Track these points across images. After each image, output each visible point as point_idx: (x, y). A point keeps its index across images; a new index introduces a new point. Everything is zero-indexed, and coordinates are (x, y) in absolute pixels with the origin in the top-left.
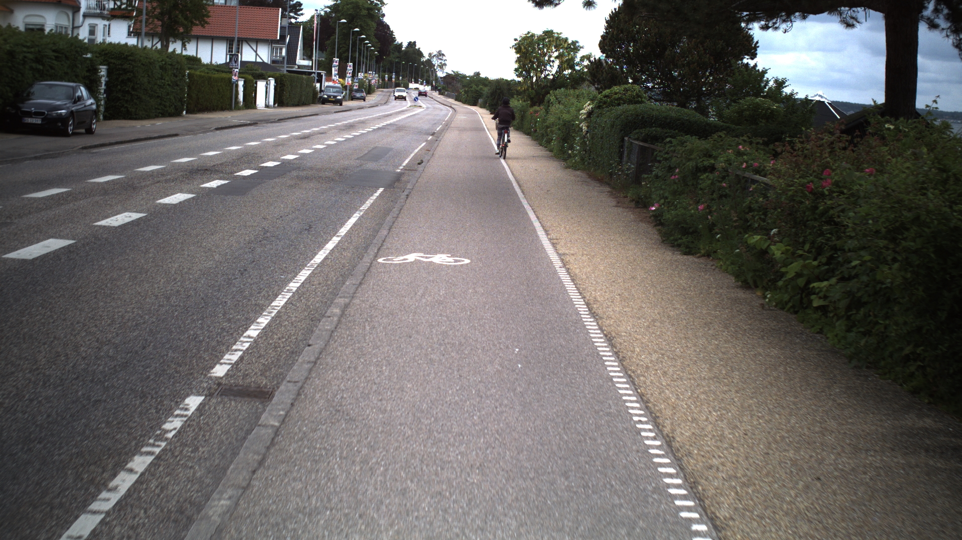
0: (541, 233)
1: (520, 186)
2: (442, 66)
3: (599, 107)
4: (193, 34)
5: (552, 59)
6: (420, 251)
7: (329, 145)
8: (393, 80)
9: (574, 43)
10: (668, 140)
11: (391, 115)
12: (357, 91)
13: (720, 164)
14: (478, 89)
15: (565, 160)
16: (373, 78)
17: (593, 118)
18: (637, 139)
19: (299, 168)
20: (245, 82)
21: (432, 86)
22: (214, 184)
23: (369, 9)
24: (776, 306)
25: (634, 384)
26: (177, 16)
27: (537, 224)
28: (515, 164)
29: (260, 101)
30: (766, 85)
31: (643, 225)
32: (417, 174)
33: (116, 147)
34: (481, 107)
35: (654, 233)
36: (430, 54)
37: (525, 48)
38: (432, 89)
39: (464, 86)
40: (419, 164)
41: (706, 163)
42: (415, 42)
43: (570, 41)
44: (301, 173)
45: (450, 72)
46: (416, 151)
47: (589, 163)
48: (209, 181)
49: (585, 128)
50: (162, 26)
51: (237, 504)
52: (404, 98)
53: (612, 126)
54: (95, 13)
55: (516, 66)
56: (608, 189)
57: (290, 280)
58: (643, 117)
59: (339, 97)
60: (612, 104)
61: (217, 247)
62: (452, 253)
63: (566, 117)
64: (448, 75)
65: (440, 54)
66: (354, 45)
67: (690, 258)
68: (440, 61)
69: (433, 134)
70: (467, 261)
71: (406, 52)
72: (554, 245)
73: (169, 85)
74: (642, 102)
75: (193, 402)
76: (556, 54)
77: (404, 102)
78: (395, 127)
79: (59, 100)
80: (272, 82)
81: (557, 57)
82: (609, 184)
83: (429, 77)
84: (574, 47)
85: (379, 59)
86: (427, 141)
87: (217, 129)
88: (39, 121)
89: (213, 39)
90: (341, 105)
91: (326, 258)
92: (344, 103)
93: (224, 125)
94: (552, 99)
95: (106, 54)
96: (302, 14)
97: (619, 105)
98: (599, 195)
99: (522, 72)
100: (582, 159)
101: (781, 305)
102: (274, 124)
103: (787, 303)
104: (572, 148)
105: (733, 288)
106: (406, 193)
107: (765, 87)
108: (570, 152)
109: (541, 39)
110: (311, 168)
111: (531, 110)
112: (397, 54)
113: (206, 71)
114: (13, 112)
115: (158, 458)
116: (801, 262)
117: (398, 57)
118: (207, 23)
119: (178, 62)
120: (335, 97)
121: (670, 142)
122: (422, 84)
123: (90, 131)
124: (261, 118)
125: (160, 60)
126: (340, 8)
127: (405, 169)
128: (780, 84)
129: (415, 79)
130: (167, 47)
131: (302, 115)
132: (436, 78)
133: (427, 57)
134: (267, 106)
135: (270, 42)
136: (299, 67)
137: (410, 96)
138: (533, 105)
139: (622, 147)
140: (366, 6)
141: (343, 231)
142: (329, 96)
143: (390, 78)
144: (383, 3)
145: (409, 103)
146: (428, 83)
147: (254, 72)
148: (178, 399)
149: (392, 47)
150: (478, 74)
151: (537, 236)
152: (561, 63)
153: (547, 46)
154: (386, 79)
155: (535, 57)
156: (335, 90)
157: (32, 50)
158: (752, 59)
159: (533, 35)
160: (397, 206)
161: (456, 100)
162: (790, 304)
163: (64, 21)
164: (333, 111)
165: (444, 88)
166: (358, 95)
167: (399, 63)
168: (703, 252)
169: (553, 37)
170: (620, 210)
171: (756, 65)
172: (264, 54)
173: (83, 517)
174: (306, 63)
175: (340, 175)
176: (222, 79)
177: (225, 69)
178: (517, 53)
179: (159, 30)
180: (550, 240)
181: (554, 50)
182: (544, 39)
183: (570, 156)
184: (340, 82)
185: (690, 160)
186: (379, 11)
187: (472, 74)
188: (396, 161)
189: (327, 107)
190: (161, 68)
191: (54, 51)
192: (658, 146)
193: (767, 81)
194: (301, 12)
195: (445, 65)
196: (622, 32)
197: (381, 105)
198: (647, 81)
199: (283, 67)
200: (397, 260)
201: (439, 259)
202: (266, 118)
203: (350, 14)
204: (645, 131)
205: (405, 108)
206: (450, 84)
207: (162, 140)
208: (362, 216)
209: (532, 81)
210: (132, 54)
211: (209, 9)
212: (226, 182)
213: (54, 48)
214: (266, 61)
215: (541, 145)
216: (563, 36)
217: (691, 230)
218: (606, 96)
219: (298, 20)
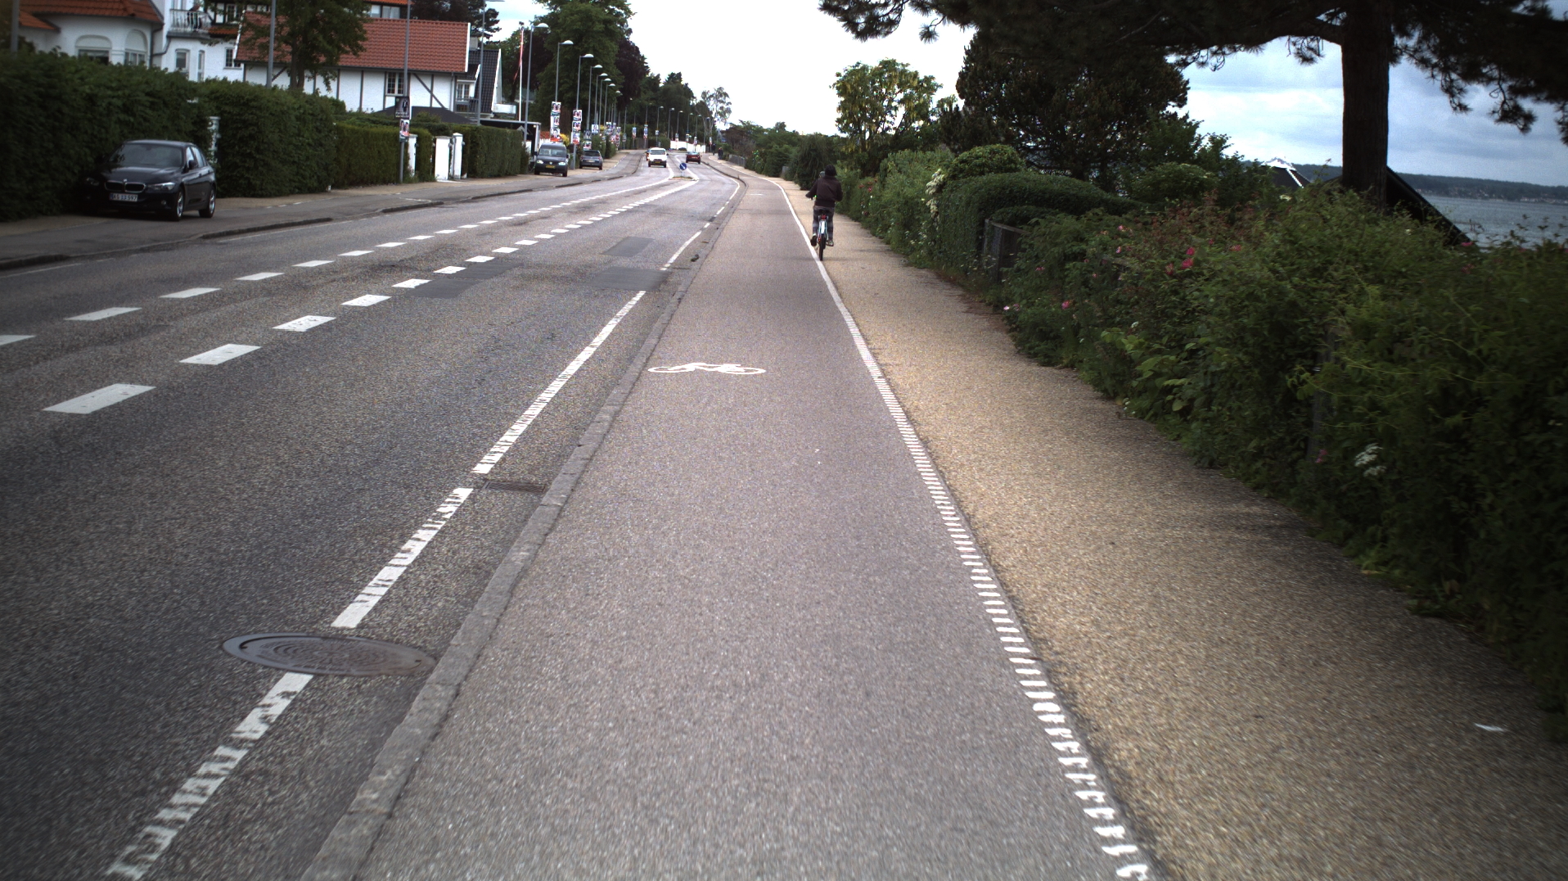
0: (860, 343)
1: (837, 288)
2: (724, 113)
3: (954, 177)
4: (340, 64)
5: (894, 104)
6: (700, 360)
7: (558, 235)
8: (646, 135)
9: (928, 79)
10: (1034, 220)
11: (645, 191)
12: (589, 153)
13: (1091, 248)
14: (781, 150)
15: (906, 255)
16: (612, 131)
17: (946, 190)
18: (1001, 222)
19: (522, 265)
20: (418, 140)
21: (708, 145)
22: (412, 283)
23: (607, 22)
24: (1135, 415)
25: (943, 477)
26: (315, 39)
27: (854, 331)
28: (835, 266)
29: (441, 170)
30: (1198, 144)
31: (999, 334)
32: (691, 273)
33: (250, 237)
34: (786, 179)
35: (1007, 340)
36: (704, 94)
37: (852, 87)
38: (708, 151)
39: (759, 146)
40: (693, 260)
41: (1075, 249)
42: (680, 74)
43: (921, 77)
44: (526, 271)
45: (738, 123)
46: (688, 243)
47: (939, 258)
48: (402, 280)
49: (933, 208)
50: (292, 53)
51: (536, 555)
52: (663, 164)
53: (968, 204)
54: (185, 33)
55: (840, 115)
56: (960, 292)
57: (541, 391)
58: (1011, 191)
59: (561, 164)
60: (971, 173)
61: (441, 356)
62: (743, 362)
63: (909, 192)
64: (734, 128)
65: (721, 94)
66: (584, 79)
67: (1048, 369)
68: (720, 105)
69: (711, 220)
70: (761, 371)
71: (666, 90)
72: (875, 355)
73: (309, 144)
74: (1016, 170)
75: (463, 493)
76: (900, 96)
77: (662, 170)
78: (652, 209)
79: (162, 167)
80: (459, 140)
81: (901, 102)
82: (962, 286)
83: (703, 130)
84: (928, 86)
85: (622, 103)
86: (702, 229)
87: (386, 211)
88: (135, 199)
89: (363, 71)
90: (565, 175)
91: (580, 370)
92: (570, 173)
93: (394, 206)
94: (890, 165)
95: (217, 98)
96: (498, 29)
97: (982, 173)
98: (946, 300)
99: (847, 124)
100: (930, 253)
101: (1141, 414)
102: (467, 205)
103: (1148, 411)
104: (916, 237)
105: (1091, 399)
106: (678, 296)
107: (1195, 147)
108: (912, 242)
109: (878, 73)
110: (539, 265)
111: (862, 183)
112: (650, 94)
113: (358, 122)
114: (97, 184)
115: (441, 531)
116: (1159, 358)
117: (652, 99)
118: (361, 49)
119: (322, 111)
120: (556, 163)
121: (1037, 223)
122: (691, 142)
123: (206, 214)
124: (446, 196)
125: (296, 106)
126: (560, 21)
127: (674, 266)
128: (1218, 143)
129: (680, 133)
130: (301, 85)
131: (507, 190)
132: (715, 132)
133: (698, 98)
134: (451, 177)
135: (455, 77)
136: (497, 115)
137: (673, 162)
138: (863, 176)
139: (981, 233)
140: (602, 17)
141: (598, 341)
142: (546, 162)
143: (640, 133)
144: (628, 13)
145: (670, 172)
146: (701, 141)
147: (432, 124)
148: (445, 490)
149: (644, 82)
150: (781, 126)
151: (854, 346)
152: (908, 110)
153: (886, 84)
154: (634, 134)
155: (867, 102)
156: (555, 152)
157: (120, 93)
158: (1180, 106)
159: (865, 68)
160: (668, 310)
161: (747, 167)
162: (1151, 412)
163: (139, 46)
164: (554, 185)
165: (726, 149)
166: (591, 160)
167: (654, 108)
168: (1065, 361)
169: (895, 70)
170: (971, 316)
171: (1187, 116)
172: (444, 95)
173: (386, 568)
174: (507, 109)
175: (583, 275)
176: (385, 135)
177: (388, 118)
178: (840, 94)
179: (288, 59)
180: (870, 349)
181: (897, 90)
182: (881, 74)
183: (913, 249)
184: (561, 140)
185: (1056, 245)
186: (622, 25)
187: (772, 126)
188: (659, 256)
189: (544, 178)
190: (298, 119)
191: (148, 94)
192: (1024, 230)
193: (1200, 140)
194: (496, 26)
195: (729, 111)
196: (989, 67)
197: (628, 175)
198: (1026, 138)
199: (475, 116)
200: (674, 370)
201: (725, 368)
202: (453, 195)
203: (576, 30)
204: (1012, 210)
205: (666, 180)
206: (737, 141)
207: (310, 227)
208: (620, 324)
209: (863, 140)
210: (256, 98)
211: (366, 26)
212: (426, 281)
213: (148, 90)
214: (446, 106)
215: (874, 235)
216: (910, 69)
217: (1052, 335)
218: (962, 161)
219: (491, 39)
